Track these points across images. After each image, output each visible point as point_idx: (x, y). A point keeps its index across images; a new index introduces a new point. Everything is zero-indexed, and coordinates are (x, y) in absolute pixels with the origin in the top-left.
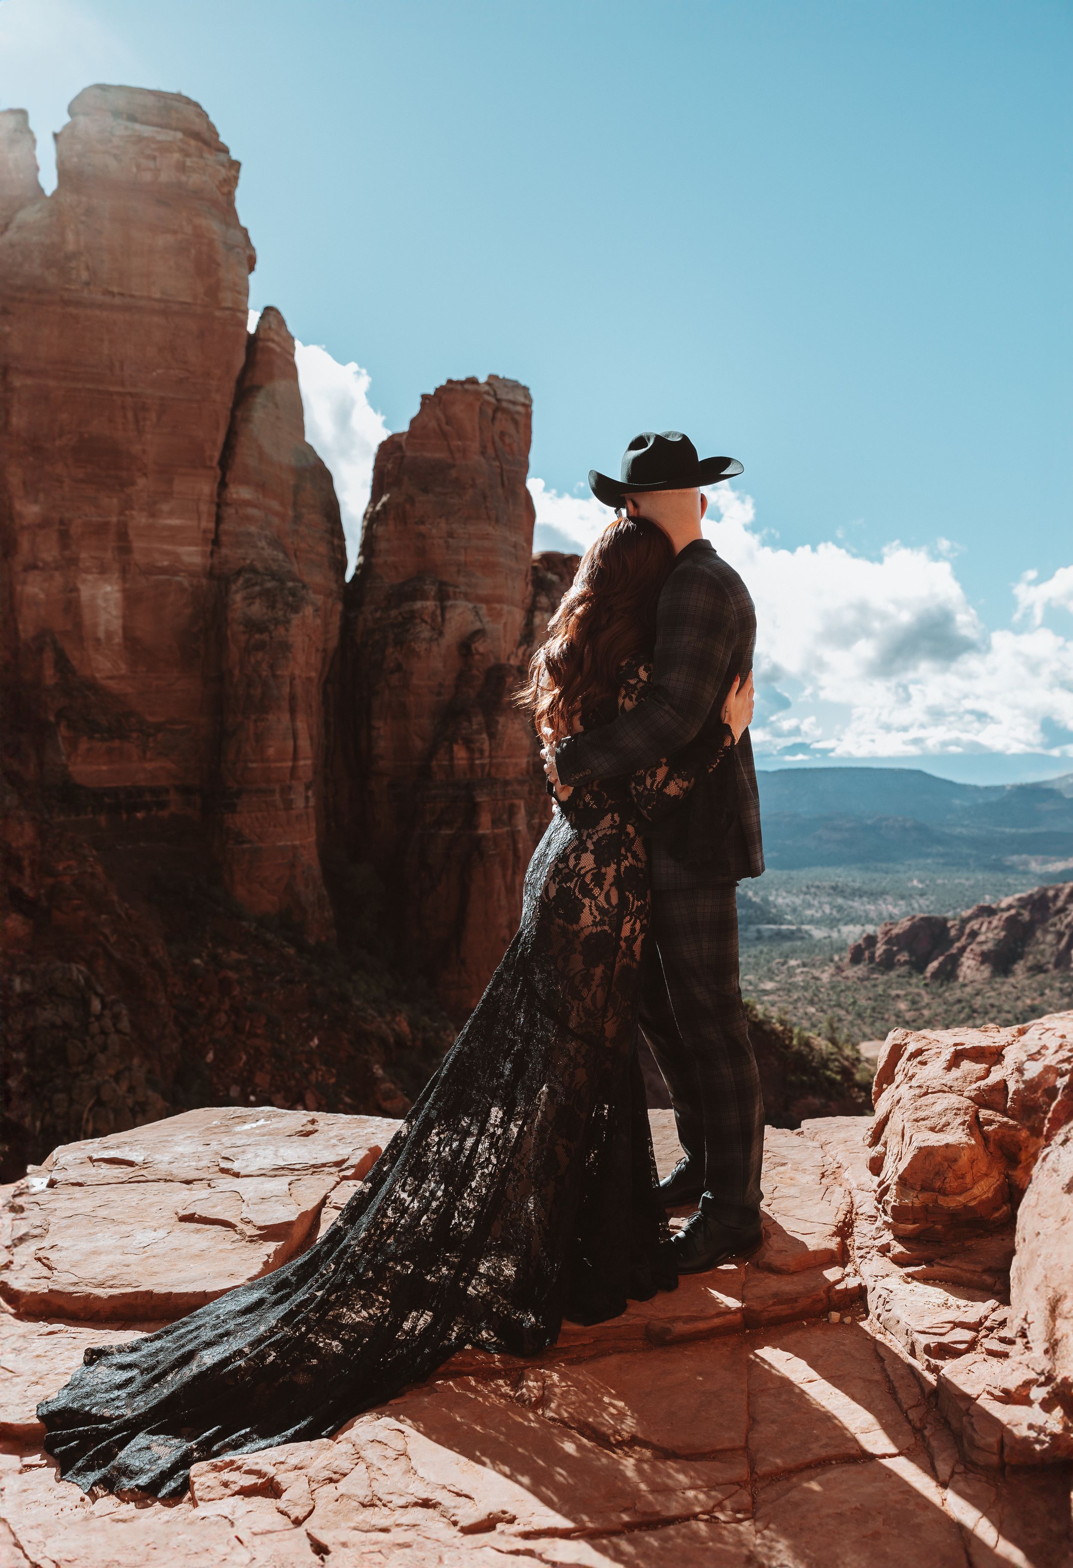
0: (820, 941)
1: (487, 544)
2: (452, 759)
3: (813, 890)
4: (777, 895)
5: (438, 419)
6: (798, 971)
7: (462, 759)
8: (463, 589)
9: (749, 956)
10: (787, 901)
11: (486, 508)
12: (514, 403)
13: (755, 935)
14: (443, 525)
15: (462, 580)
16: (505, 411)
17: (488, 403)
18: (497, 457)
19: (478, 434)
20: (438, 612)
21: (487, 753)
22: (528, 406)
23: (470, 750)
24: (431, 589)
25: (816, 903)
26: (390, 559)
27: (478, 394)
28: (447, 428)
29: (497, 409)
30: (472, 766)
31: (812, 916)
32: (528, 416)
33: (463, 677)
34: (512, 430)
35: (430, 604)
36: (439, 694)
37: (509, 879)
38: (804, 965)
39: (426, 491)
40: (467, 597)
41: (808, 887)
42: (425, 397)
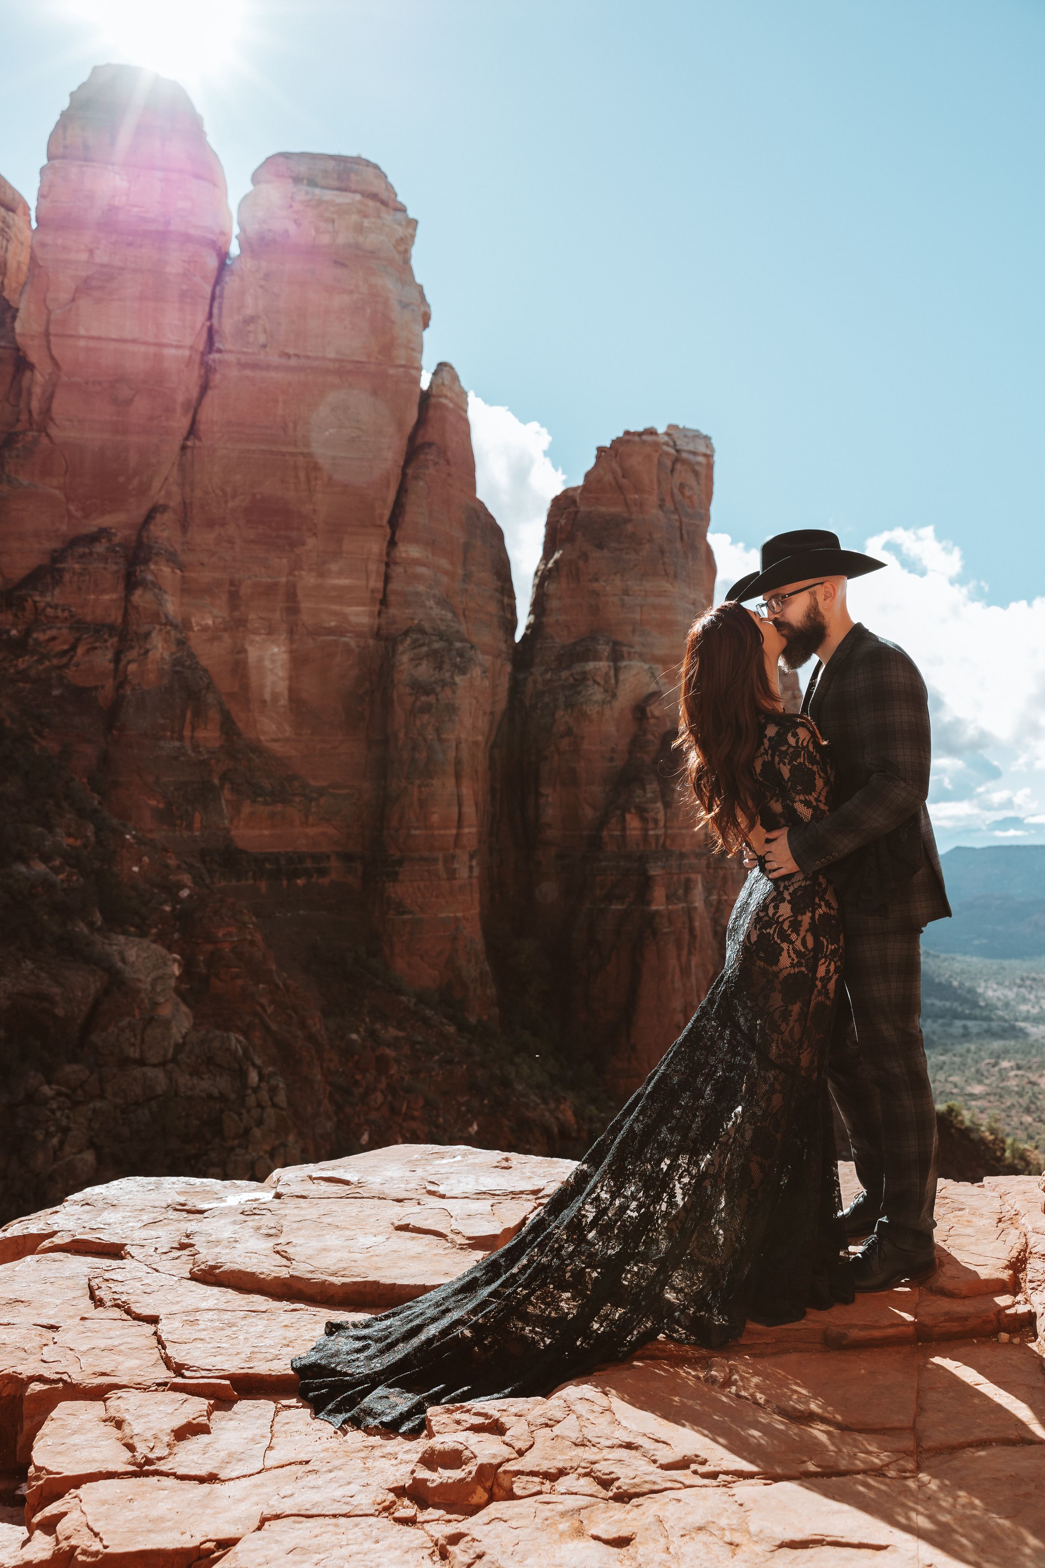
0: (1037, 1041)
1: (664, 601)
2: (624, 829)
3: (1028, 983)
4: (986, 987)
5: (614, 473)
6: (1012, 1073)
7: (634, 829)
8: (638, 649)
9: (955, 1055)
10: (999, 994)
11: (664, 563)
12: (694, 453)
13: (961, 1031)
14: (618, 582)
15: (637, 639)
16: (684, 462)
17: (667, 454)
18: (676, 510)
19: (655, 486)
20: (612, 673)
21: (661, 824)
22: (709, 457)
23: (644, 820)
24: (604, 649)
25: (1032, 997)
26: (562, 618)
27: (656, 445)
28: (624, 482)
29: (676, 461)
30: (645, 837)
31: (1028, 1012)
32: (710, 467)
33: (637, 742)
34: (691, 480)
35: (603, 665)
36: (611, 759)
37: (684, 959)
38: (1019, 1067)
39: (600, 546)
40: (642, 657)
41: (1022, 979)
42: (601, 450)
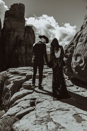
1: (19, 25)
5: (13, 9)
12: (22, 7)
15: (16, 29)
19: (18, 11)
21: (20, 51)
22: (24, 7)
23: (18, 50)
24: (13, 30)
26: (7, 26)
33: (17, 41)
34: (22, 10)
35: (12, 32)
36: (14, 43)
39: (12, 18)
40: (17, 31)
42: (11, 6)
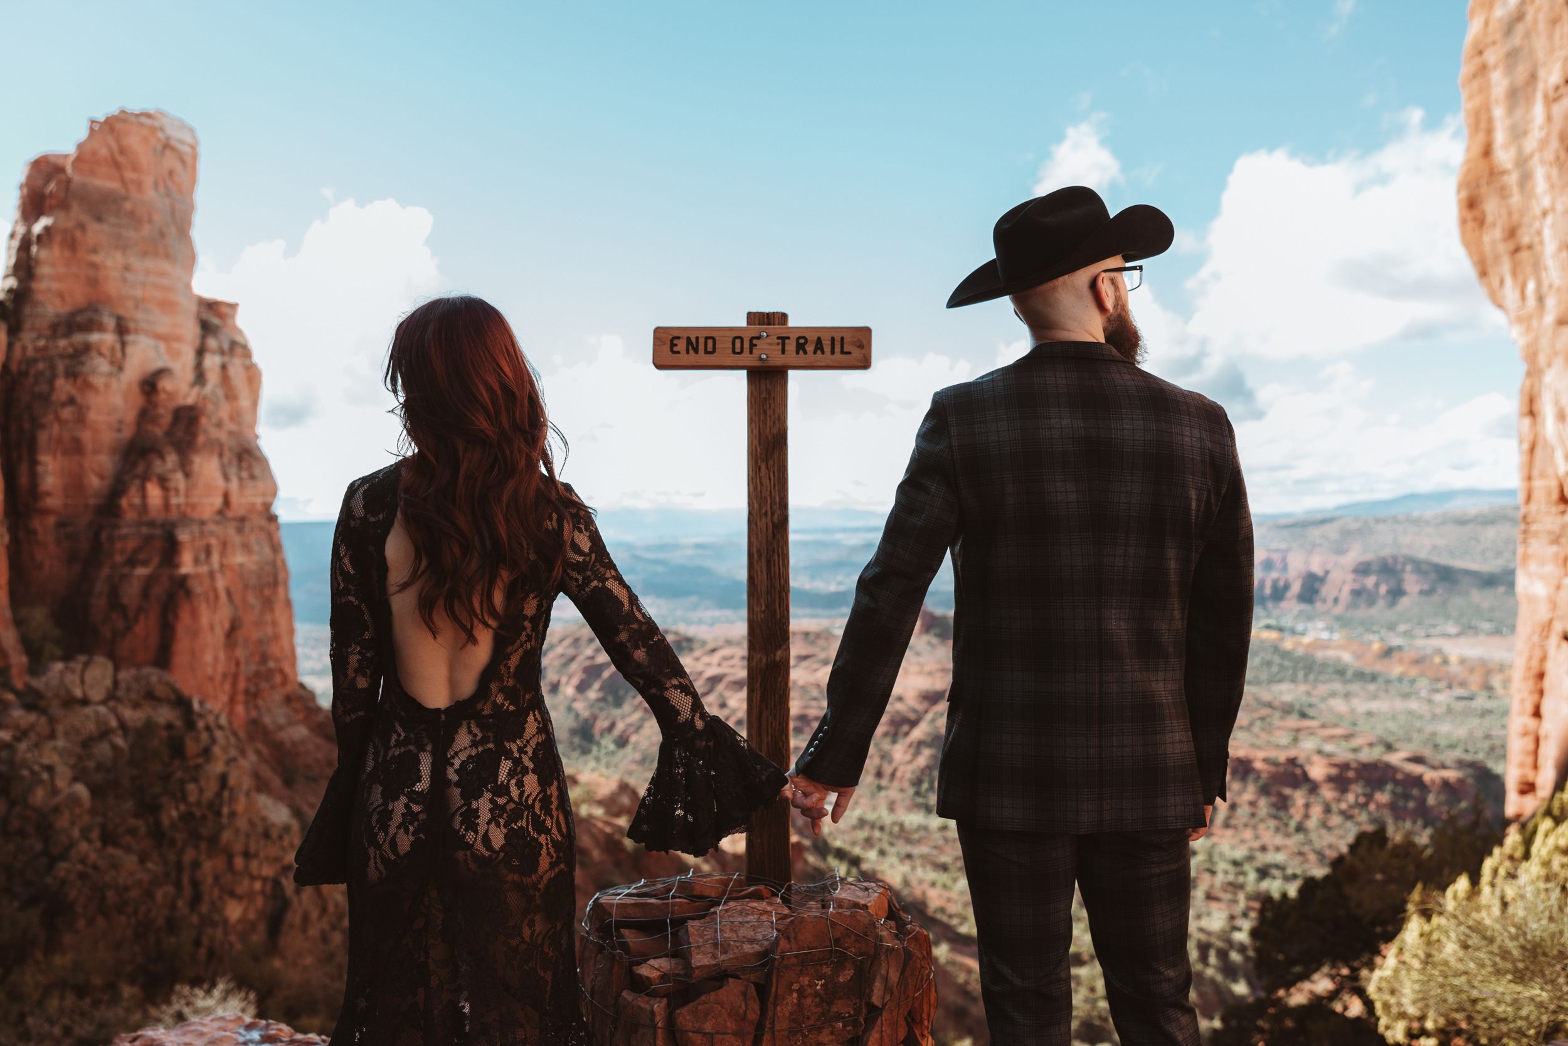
1: (166, 281)
2: (144, 497)
5: (109, 147)
7: (155, 497)
8: (142, 325)
12: (181, 142)
14: (119, 258)
15: (141, 316)
16: (173, 149)
18: (168, 195)
20: (118, 347)
21: (182, 493)
23: (165, 489)
24: (110, 322)
27: (150, 128)
28: (121, 159)
29: (167, 146)
30: (167, 506)
32: (195, 157)
34: (178, 167)
35: (109, 338)
36: (119, 430)
39: (99, 219)
40: (147, 333)
42: (94, 123)
